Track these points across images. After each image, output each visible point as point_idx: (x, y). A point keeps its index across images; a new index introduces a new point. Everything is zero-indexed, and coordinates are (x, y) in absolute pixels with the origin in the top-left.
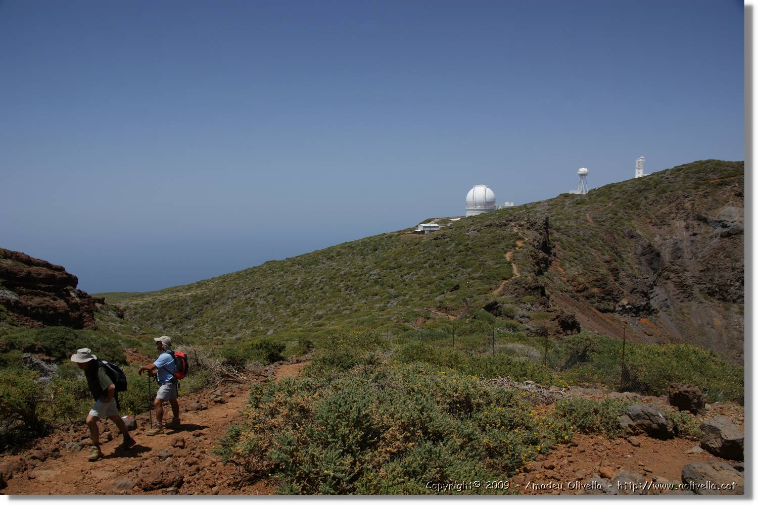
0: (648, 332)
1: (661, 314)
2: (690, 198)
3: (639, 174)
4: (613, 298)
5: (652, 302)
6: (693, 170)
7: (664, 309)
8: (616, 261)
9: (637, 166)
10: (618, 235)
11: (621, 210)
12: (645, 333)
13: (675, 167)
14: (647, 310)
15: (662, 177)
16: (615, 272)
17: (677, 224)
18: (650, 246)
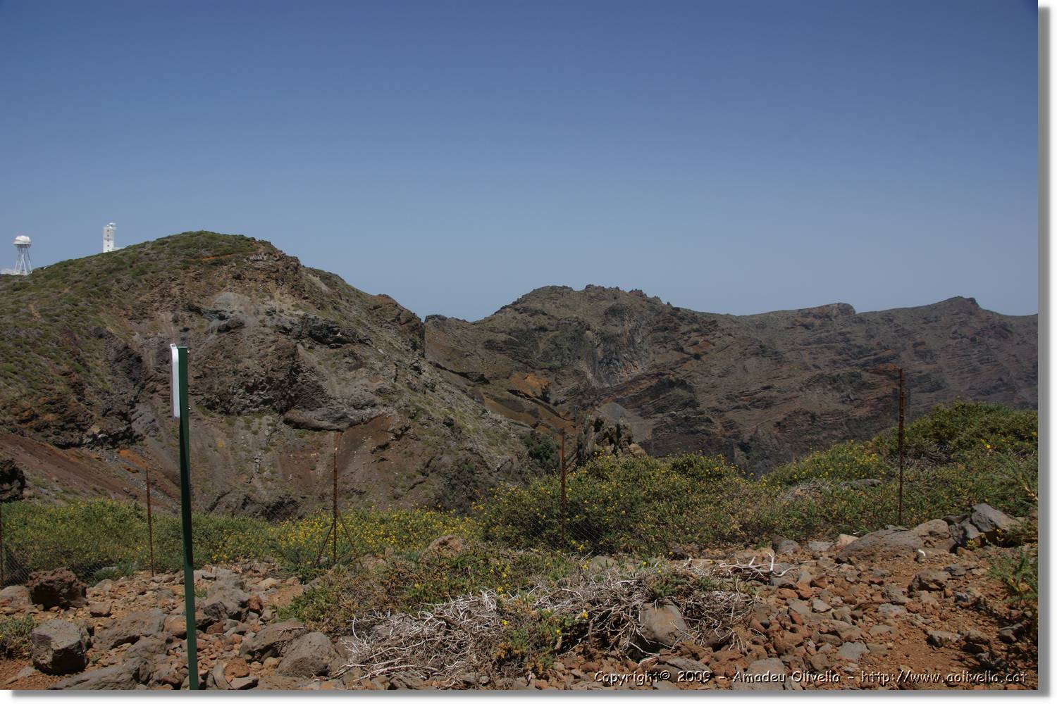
0: (132, 468)
1: (148, 440)
2: (178, 282)
3: (109, 247)
4: (78, 426)
5: (134, 425)
6: (182, 243)
7: (152, 433)
8: (78, 372)
9: (105, 236)
10: (80, 334)
11: (83, 299)
12: (128, 470)
13: (158, 239)
14: (129, 438)
15: (140, 252)
16: (78, 388)
17: (163, 316)
18: (126, 347)
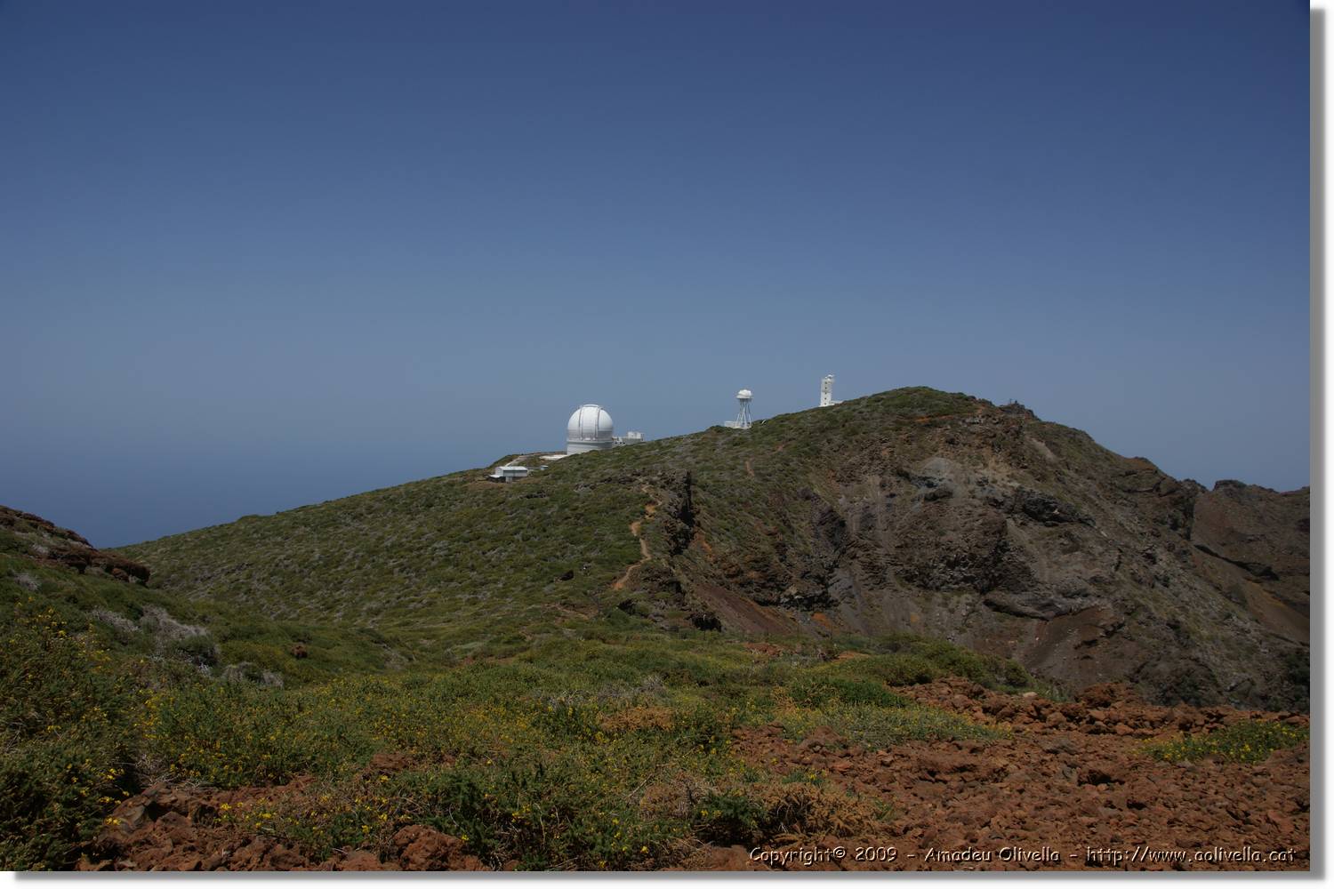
0: (822, 632)
1: (842, 606)
2: (888, 444)
3: (826, 401)
4: (778, 585)
5: (830, 590)
6: (897, 402)
7: (847, 599)
8: (783, 533)
9: (823, 388)
10: (788, 494)
11: (795, 459)
12: (819, 633)
13: (874, 395)
14: (824, 602)
15: (854, 410)
16: (781, 548)
17: (870, 480)
18: (831, 511)
